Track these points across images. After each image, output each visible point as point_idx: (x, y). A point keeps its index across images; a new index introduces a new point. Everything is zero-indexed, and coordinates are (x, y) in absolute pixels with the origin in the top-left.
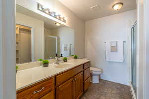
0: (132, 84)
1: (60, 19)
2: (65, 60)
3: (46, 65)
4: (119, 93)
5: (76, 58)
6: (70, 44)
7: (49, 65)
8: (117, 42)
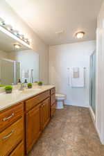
0: (91, 105)
1: (23, 39)
2: (30, 86)
3: (9, 91)
4: (82, 115)
5: (40, 84)
6: (32, 70)
7: (13, 91)
8: (78, 69)
